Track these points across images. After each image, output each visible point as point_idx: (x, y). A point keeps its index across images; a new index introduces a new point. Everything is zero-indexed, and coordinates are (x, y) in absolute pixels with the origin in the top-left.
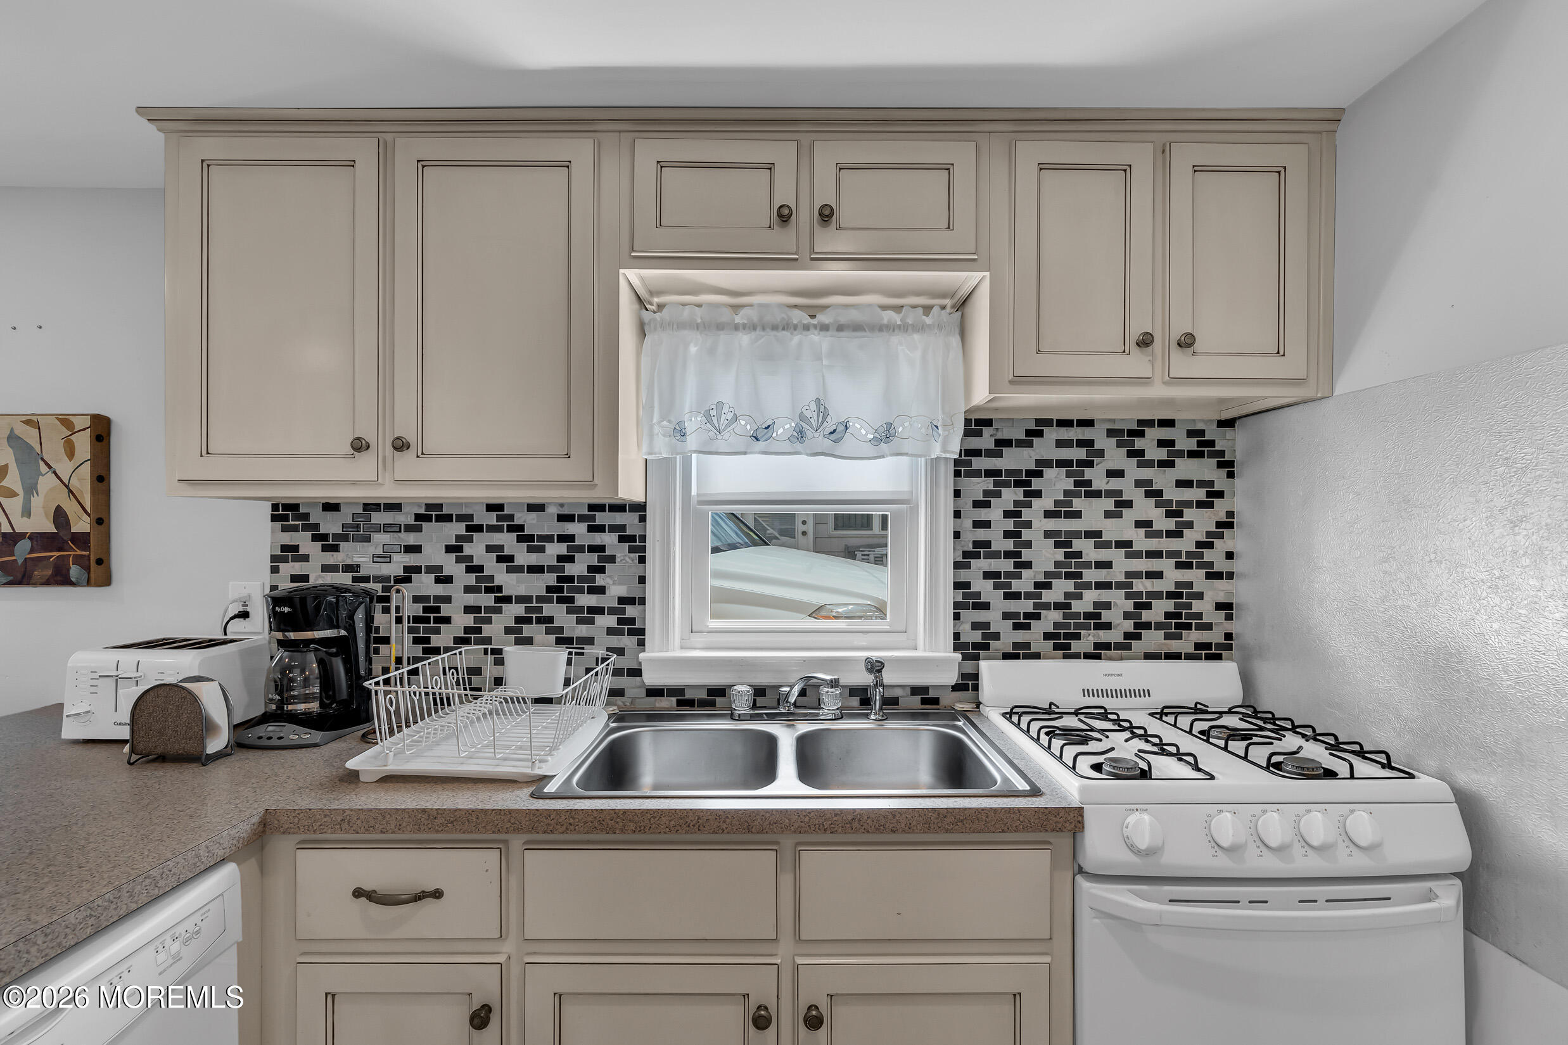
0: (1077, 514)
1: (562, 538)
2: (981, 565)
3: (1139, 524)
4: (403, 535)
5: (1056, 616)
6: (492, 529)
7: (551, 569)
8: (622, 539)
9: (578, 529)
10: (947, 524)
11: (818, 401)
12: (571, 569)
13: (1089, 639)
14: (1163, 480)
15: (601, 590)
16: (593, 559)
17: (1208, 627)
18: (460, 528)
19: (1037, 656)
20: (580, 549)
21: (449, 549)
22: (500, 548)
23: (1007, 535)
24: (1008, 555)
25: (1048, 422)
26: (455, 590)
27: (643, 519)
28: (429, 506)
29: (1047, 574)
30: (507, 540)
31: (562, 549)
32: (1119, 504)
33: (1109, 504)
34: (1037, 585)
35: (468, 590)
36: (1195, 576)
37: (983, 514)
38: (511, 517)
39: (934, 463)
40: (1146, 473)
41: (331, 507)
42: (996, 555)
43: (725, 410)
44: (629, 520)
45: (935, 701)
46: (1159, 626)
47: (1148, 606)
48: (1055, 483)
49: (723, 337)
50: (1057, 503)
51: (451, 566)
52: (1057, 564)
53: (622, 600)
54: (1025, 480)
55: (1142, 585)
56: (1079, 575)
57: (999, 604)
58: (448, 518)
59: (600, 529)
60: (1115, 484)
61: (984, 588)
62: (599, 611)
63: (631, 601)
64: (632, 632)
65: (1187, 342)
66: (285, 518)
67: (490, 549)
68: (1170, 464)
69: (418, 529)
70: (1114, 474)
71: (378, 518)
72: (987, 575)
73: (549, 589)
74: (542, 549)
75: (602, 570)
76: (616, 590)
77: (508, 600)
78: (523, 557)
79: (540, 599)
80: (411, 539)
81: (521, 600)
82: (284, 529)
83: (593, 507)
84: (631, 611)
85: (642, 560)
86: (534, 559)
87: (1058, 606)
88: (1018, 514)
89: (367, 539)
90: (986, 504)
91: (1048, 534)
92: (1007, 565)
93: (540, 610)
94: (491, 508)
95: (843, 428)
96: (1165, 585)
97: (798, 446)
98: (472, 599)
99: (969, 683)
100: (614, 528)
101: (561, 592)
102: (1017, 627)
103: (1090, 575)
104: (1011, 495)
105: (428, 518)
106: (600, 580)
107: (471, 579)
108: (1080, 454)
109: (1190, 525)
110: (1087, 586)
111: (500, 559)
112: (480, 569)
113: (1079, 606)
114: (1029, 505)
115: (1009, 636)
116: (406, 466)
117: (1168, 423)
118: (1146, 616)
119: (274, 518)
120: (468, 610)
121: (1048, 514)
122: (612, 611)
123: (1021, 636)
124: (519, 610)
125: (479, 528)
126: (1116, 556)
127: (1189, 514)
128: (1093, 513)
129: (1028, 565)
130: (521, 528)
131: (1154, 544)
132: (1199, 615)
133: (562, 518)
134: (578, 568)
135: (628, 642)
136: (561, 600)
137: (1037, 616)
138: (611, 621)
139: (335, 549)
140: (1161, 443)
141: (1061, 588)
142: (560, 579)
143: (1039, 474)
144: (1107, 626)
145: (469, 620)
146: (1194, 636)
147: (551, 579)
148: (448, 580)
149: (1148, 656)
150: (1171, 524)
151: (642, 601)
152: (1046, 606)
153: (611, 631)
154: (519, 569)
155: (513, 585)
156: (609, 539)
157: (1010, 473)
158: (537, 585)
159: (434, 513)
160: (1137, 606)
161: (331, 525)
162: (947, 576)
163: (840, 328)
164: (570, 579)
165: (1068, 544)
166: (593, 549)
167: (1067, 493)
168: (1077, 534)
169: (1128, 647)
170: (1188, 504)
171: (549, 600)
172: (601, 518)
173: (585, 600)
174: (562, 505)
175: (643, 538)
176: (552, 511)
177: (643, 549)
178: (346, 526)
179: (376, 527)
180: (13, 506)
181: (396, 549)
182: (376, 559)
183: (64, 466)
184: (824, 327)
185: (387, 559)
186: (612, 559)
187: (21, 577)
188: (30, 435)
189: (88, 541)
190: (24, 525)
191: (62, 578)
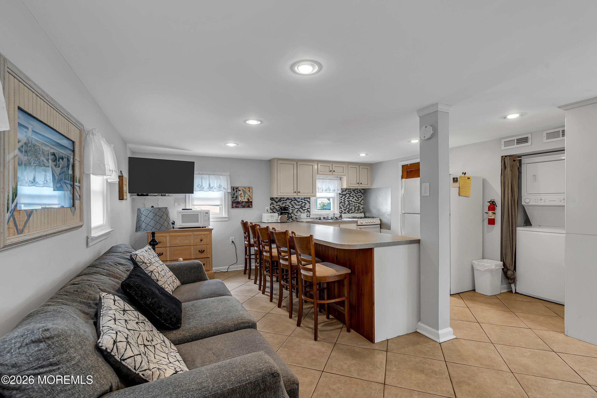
0: (350, 199)
1: (301, 201)
2: (341, 204)
3: (355, 200)
5: (348, 209)
6: (294, 200)
7: (300, 205)
8: (307, 202)
9: (303, 201)
10: (338, 199)
11: (328, 187)
12: (302, 205)
13: (351, 211)
14: (357, 195)
15: (305, 207)
16: (304, 204)
17: (361, 210)
18: (291, 200)
19: (346, 213)
20: (303, 203)
21: (290, 203)
23: (344, 201)
24: (344, 203)
25: (347, 189)
27: (310, 199)
28: (287, 198)
29: (347, 205)
30: (296, 202)
31: (301, 203)
32: (353, 197)
33: (352, 197)
34: (346, 206)
35: (292, 207)
36: (360, 205)
37: (341, 199)
38: (296, 199)
39: (337, 193)
40: (355, 194)
41: (277, 198)
42: (342, 203)
44: (308, 199)
45: (337, 219)
46: (357, 210)
47: (356, 208)
48: (348, 195)
49: (319, 180)
50: (348, 197)
51: (290, 205)
52: (348, 204)
53: (307, 208)
54: (345, 195)
55: (355, 206)
56: (350, 205)
57: (343, 208)
58: (289, 199)
59: (305, 200)
60: (353, 195)
61: (341, 206)
62: (305, 210)
63: (308, 208)
64: (309, 212)
65: (361, 183)
66: (272, 199)
67: (294, 203)
68: (357, 193)
69: (286, 201)
70: (353, 194)
71: (282, 199)
72: (342, 205)
73: (300, 207)
74: (299, 203)
75: (305, 205)
76: (307, 207)
78: (297, 204)
79: (299, 208)
80: (286, 202)
81: (297, 209)
82: (272, 201)
85: (310, 204)
87: (348, 208)
88: (344, 199)
89: (281, 202)
90: (342, 198)
91: (347, 201)
92: (344, 204)
93: (299, 210)
94: (294, 198)
96: (357, 206)
97: (326, 191)
98: (292, 209)
99: (341, 216)
100: (307, 200)
101: (301, 207)
102: (345, 210)
103: (351, 205)
104: (344, 197)
105: (287, 199)
106: (305, 206)
107: (292, 206)
108: (350, 192)
109: (359, 200)
110: (351, 206)
111: (295, 204)
112: (293, 205)
113: (350, 208)
114: (345, 198)
115: (344, 211)
116: (299, 194)
117: (357, 189)
118: (356, 209)
119: (270, 199)
121: (347, 199)
122: (307, 210)
123: (345, 211)
124: (297, 210)
125: (293, 200)
126: (353, 203)
127: (359, 198)
128: (351, 198)
129: (345, 204)
130: (297, 200)
131: (356, 202)
132: (360, 209)
133: (301, 199)
134: (303, 205)
135: (308, 213)
136: (301, 209)
137: (346, 209)
138: (306, 211)
139: (277, 203)
140: (357, 191)
141: (348, 206)
142: (301, 206)
143: (346, 194)
144: (352, 210)
145: (292, 211)
146: (360, 211)
147: (300, 206)
149: (356, 213)
150: (358, 200)
151: (310, 208)
152: (347, 208)
153: (306, 212)
154: (297, 205)
155: (296, 207)
156: (306, 202)
157: (344, 194)
158: (299, 207)
159: (288, 199)
160: (355, 208)
161: (277, 200)
162: (339, 205)
164: (302, 206)
165: (349, 202)
166: (304, 203)
167: (349, 196)
168: (350, 201)
169: (354, 212)
170: (359, 197)
172: (305, 199)
173: (304, 208)
175: (310, 201)
176: (300, 198)
177: (310, 203)
178: (278, 200)
179: (282, 200)
180: (243, 198)
181: (284, 203)
182: (282, 204)
183: (249, 193)
184: (329, 179)
185: (283, 204)
186: (306, 204)
187: (244, 207)
188: (245, 189)
189: (251, 202)
190: (244, 200)
191: (249, 207)
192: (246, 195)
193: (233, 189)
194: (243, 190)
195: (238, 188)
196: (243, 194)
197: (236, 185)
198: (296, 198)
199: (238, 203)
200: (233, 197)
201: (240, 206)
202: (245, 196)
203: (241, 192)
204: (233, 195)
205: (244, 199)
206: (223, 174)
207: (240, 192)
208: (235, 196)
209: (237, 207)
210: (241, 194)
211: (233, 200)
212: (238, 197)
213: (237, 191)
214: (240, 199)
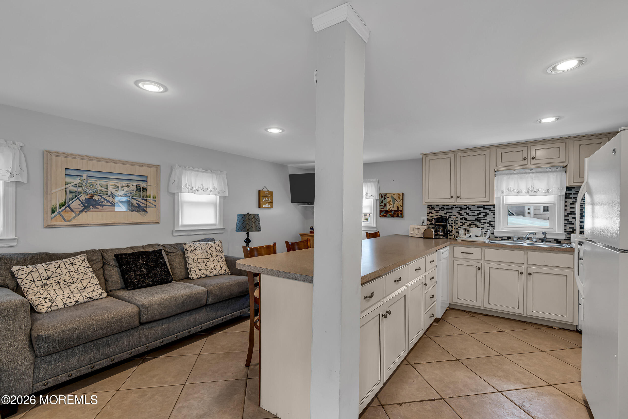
4: (449, 210)
6: (465, 209)
7: (476, 216)
8: (490, 211)
9: (482, 209)
10: (563, 208)
11: (532, 186)
12: (480, 216)
15: (486, 219)
16: (484, 214)
18: (459, 209)
20: (482, 212)
21: (457, 212)
22: (467, 212)
26: (459, 219)
27: (494, 207)
28: (454, 206)
30: (468, 211)
31: (478, 212)
35: (461, 219)
37: (572, 206)
38: (469, 207)
39: (560, 196)
41: (437, 206)
43: (512, 188)
44: (491, 207)
45: (560, 242)
51: (457, 215)
53: (490, 221)
58: (457, 207)
59: (486, 209)
62: (486, 223)
63: (492, 221)
64: (492, 227)
66: (430, 207)
67: (465, 212)
69: (452, 209)
71: (445, 207)
72: (573, 218)
73: (476, 219)
74: (474, 212)
75: (486, 216)
76: (489, 219)
77: (468, 221)
78: (471, 214)
79: (474, 221)
80: (451, 211)
81: (470, 221)
82: (430, 209)
83: (484, 205)
84: (491, 223)
85: (494, 214)
86: (473, 214)
89: (443, 211)
90: (573, 204)
93: (474, 223)
94: (465, 206)
95: (538, 190)
97: (527, 194)
98: (461, 221)
99: (568, 239)
100: (488, 209)
101: (478, 219)
105: (454, 207)
106: (485, 218)
107: (461, 217)
111: (467, 214)
112: (463, 216)
116: (459, 200)
119: (428, 208)
120: (461, 222)
122: (488, 223)
124: (470, 222)
125: (463, 209)
130: (470, 209)
133: (478, 207)
134: (481, 215)
136: (478, 221)
138: (488, 225)
139: (438, 212)
142: (478, 217)
145: (461, 224)
148: (457, 217)
151: (494, 221)
153: (488, 226)
154: (470, 216)
155: (469, 218)
156: (487, 211)
158: (473, 218)
161: (437, 209)
162: (563, 218)
163: (537, 173)
166: (484, 212)
171: (476, 221)
172: (486, 207)
173: (483, 221)
174: (478, 205)
175: (494, 211)
176: (476, 206)
177: (494, 212)
178: (439, 209)
179: (445, 209)
180: (391, 206)
181: (448, 212)
182: (445, 214)
183: (398, 200)
184: (533, 173)
185: (447, 214)
186: (488, 214)
187: (393, 216)
188: (394, 196)
189: (401, 211)
190: (393, 209)
191: (398, 216)
192: (396, 203)
193: (381, 196)
194: (391, 197)
195: (386, 195)
196: (391, 201)
197: (384, 192)
198: (470, 205)
199: (387, 211)
200: (381, 206)
201: (388, 215)
202: (394, 204)
203: (390, 199)
204: (381, 203)
205: (393, 207)
206: (371, 180)
207: (388, 200)
208: (383, 204)
209: (385, 216)
210: (390, 201)
211: (381, 209)
212: (387, 205)
213: (385, 199)
214: (388, 207)
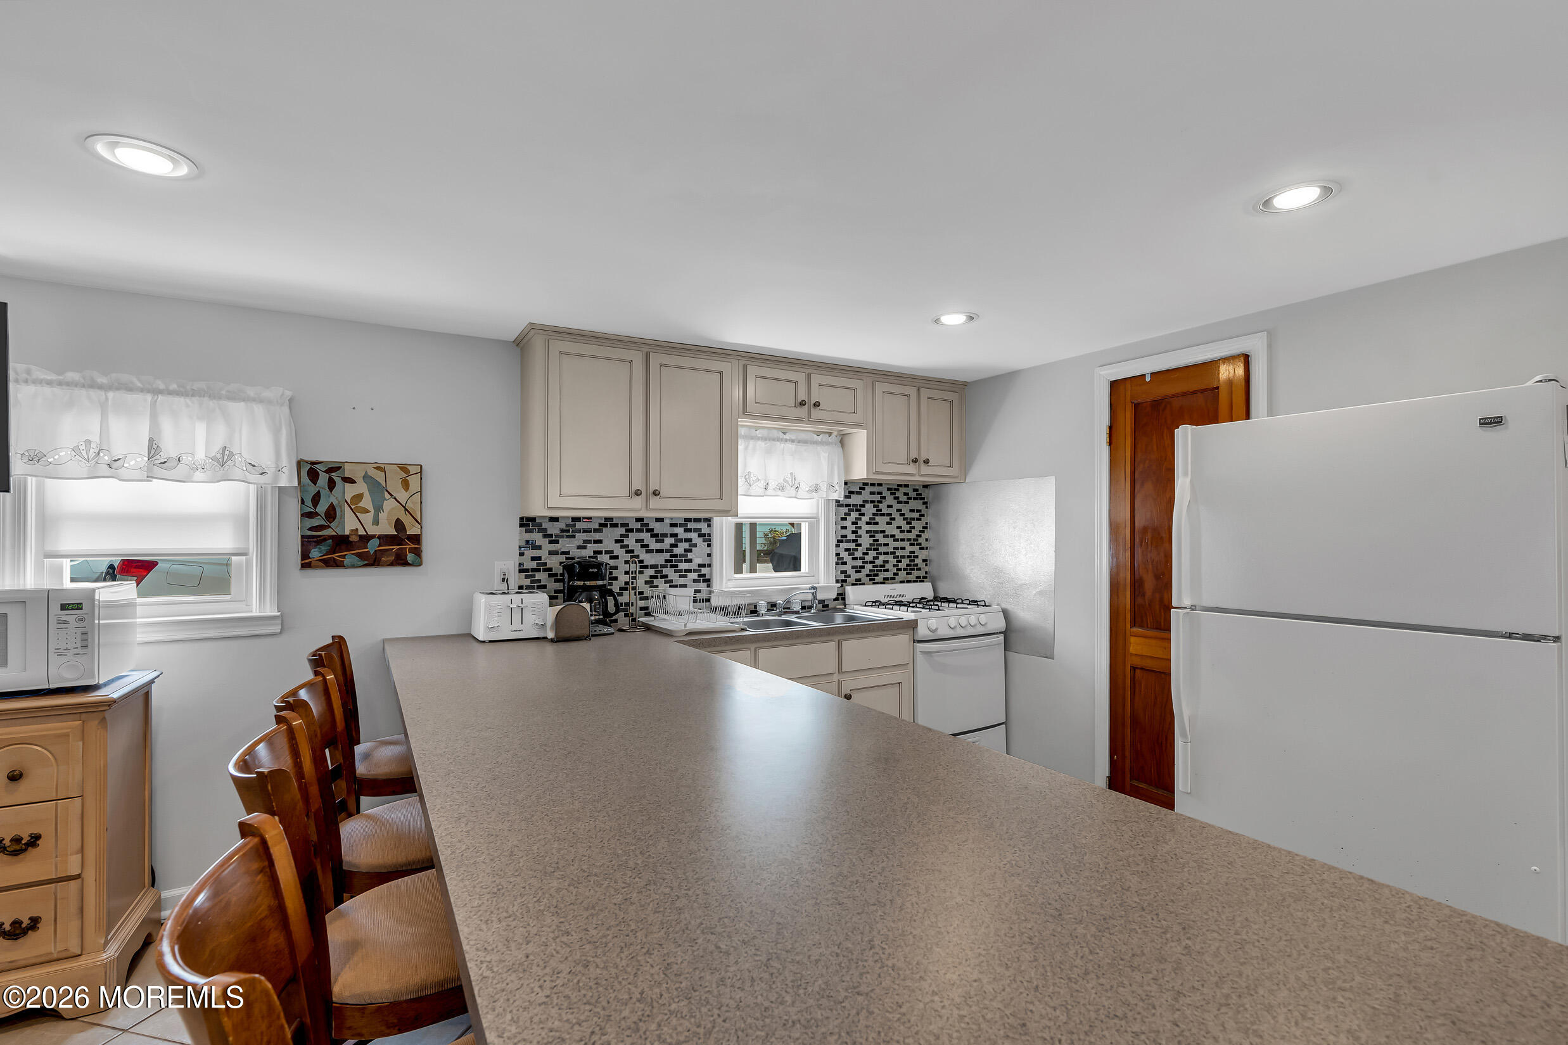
0: (877, 523)
1: (672, 535)
2: (844, 545)
3: (898, 527)
4: (592, 534)
5: (870, 566)
6: (638, 531)
7: (667, 551)
8: (700, 536)
9: (679, 530)
11: (791, 474)
12: (676, 551)
13: (882, 575)
14: (905, 509)
15: (690, 561)
16: (686, 545)
17: (920, 569)
18: (622, 531)
19: (863, 584)
20: (681, 540)
21: (617, 541)
22: (643, 540)
23: (853, 532)
24: (854, 541)
25: (867, 484)
26: (619, 563)
27: (709, 526)
28: (606, 519)
29: (867, 549)
30: (646, 536)
31: (672, 540)
32: (891, 519)
33: (887, 519)
34: (864, 554)
36: (916, 548)
37: (845, 523)
38: (647, 525)
39: (828, 501)
40: (900, 506)
41: (554, 519)
42: (848, 541)
43: (752, 476)
44: (703, 526)
45: (827, 606)
46: (905, 569)
47: (900, 561)
48: (869, 509)
49: (752, 443)
50: (870, 519)
51: (618, 550)
52: (871, 545)
53: (700, 565)
54: (858, 508)
55: (899, 553)
56: (877, 549)
57: (851, 562)
58: (616, 525)
59: (690, 530)
60: (890, 511)
61: (844, 555)
62: (689, 571)
63: (703, 566)
64: (704, 581)
65: (927, 462)
66: (528, 525)
67: (637, 541)
68: (907, 503)
70: (890, 506)
71: (579, 525)
72: (846, 550)
73: (666, 561)
74: (662, 541)
75: (691, 551)
76: (697, 561)
77: (646, 567)
78: (654, 546)
79: (662, 566)
80: (597, 536)
81: (652, 567)
82: (527, 531)
83: (688, 520)
84: (704, 571)
85: (709, 545)
86: (658, 546)
87: (871, 562)
88: (856, 523)
89: (574, 537)
90: (845, 519)
91: (868, 532)
92: (852, 545)
93: (662, 571)
94: (638, 520)
95: (799, 486)
96: (906, 553)
97: (779, 493)
99: (841, 597)
100: (696, 530)
101: (672, 562)
102: (857, 572)
103: (882, 549)
104: (854, 515)
105: (605, 525)
106: (690, 555)
108: (877, 497)
109: (914, 528)
110: (880, 554)
111: (642, 546)
112: (632, 551)
113: (878, 562)
114: (860, 519)
115: (855, 576)
116: (655, 502)
117: (907, 486)
118: (901, 566)
119: (521, 525)
120: (627, 573)
121: (868, 523)
122: (696, 571)
123: (858, 576)
124: (652, 572)
125: (631, 530)
126: (890, 540)
127: (914, 523)
128: (882, 521)
129: (860, 545)
130: (652, 530)
131: (902, 536)
132: (917, 565)
133: (672, 525)
134: (678, 551)
135: (702, 586)
136: (672, 566)
137: (863, 567)
138: (694, 576)
139: (557, 542)
140: (905, 494)
141: (871, 555)
142: (671, 556)
143: (864, 506)
144: (887, 570)
145: (627, 578)
146: (916, 573)
147: (667, 556)
148: (616, 557)
149: (901, 582)
150: (908, 528)
151: (709, 566)
152: (867, 563)
153: (695, 581)
154: (652, 551)
155: (649, 559)
156: (693, 535)
157: (854, 505)
158: (660, 559)
159: (608, 523)
160: (898, 561)
161: (554, 529)
162: (832, 550)
163: (799, 442)
164: (676, 556)
165: (874, 536)
166: (687, 540)
167: (874, 514)
168: (876, 532)
169: (894, 579)
170: (913, 519)
171: (666, 567)
172: (691, 525)
173: (683, 566)
174: (672, 519)
175: (709, 535)
176: (667, 521)
177: (710, 540)
178: (562, 530)
180: (367, 518)
181: (589, 541)
182: (578, 547)
183: (402, 495)
185: (585, 548)
186: (695, 545)
187: (373, 562)
188: (379, 476)
189: (416, 539)
190: (374, 531)
191: (401, 561)
192: (389, 504)
193: (310, 470)
194: (366, 478)
195: (338, 468)
196: (367, 497)
199: (340, 541)
200: (308, 515)
201: (349, 557)
202: (378, 509)
203: (360, 487)
204: (308, 503)
205: (375, 522)
206: (250, 391)
207: (350, 491)
208: (321, 508)
209: (331, 563)
210: (359, 498)
211: (309, 530)
212: (343, 511)
213: (332, 484)
214: (350, 524)
